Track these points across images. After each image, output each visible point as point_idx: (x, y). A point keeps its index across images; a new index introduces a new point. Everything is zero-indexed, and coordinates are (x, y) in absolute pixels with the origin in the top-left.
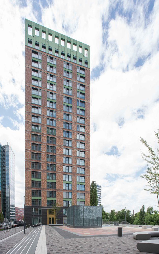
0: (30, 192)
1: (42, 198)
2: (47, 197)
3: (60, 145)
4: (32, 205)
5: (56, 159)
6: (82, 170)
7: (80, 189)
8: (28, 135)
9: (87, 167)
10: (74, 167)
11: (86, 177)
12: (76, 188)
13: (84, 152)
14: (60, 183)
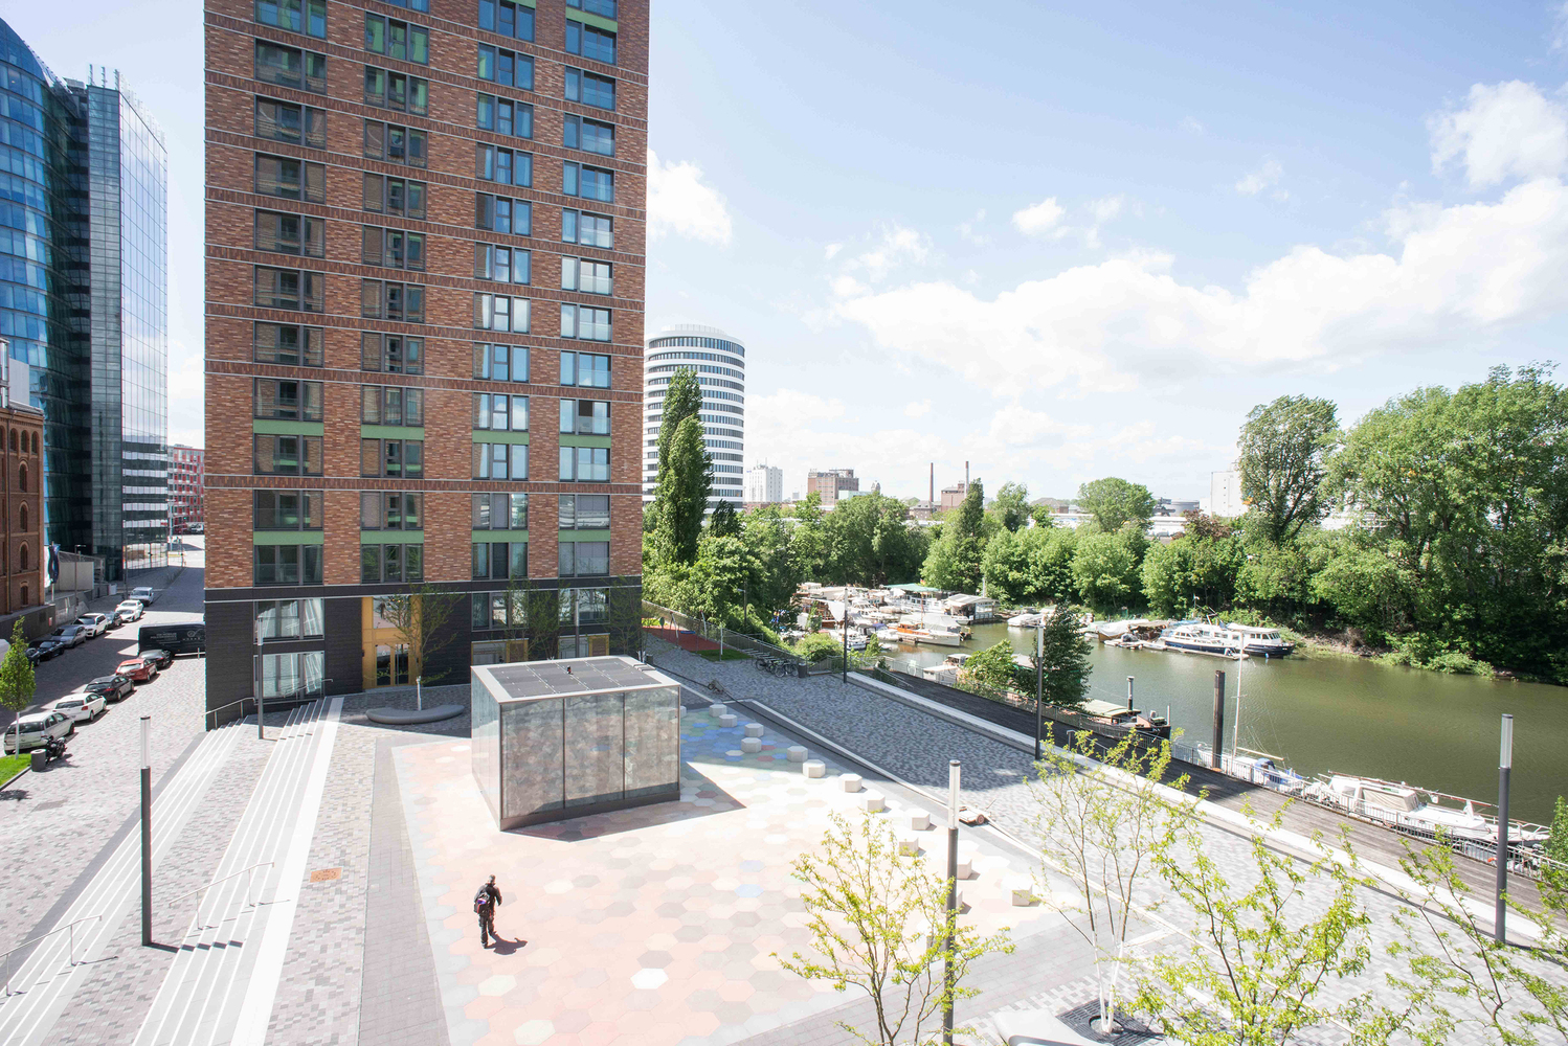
0: (244, 503)
1: (326, 537)
2: (364, 529)
3: (452, 224)
4: (256, 584)
5: (428, 306)
6: (593, 368)
7: (584, 474)
8: (227, 160)
9: (628, 351)
10: (545, 348)
11: (621, 405)
12: (558, 470)
13: (610, 264)
14: (451, 445)
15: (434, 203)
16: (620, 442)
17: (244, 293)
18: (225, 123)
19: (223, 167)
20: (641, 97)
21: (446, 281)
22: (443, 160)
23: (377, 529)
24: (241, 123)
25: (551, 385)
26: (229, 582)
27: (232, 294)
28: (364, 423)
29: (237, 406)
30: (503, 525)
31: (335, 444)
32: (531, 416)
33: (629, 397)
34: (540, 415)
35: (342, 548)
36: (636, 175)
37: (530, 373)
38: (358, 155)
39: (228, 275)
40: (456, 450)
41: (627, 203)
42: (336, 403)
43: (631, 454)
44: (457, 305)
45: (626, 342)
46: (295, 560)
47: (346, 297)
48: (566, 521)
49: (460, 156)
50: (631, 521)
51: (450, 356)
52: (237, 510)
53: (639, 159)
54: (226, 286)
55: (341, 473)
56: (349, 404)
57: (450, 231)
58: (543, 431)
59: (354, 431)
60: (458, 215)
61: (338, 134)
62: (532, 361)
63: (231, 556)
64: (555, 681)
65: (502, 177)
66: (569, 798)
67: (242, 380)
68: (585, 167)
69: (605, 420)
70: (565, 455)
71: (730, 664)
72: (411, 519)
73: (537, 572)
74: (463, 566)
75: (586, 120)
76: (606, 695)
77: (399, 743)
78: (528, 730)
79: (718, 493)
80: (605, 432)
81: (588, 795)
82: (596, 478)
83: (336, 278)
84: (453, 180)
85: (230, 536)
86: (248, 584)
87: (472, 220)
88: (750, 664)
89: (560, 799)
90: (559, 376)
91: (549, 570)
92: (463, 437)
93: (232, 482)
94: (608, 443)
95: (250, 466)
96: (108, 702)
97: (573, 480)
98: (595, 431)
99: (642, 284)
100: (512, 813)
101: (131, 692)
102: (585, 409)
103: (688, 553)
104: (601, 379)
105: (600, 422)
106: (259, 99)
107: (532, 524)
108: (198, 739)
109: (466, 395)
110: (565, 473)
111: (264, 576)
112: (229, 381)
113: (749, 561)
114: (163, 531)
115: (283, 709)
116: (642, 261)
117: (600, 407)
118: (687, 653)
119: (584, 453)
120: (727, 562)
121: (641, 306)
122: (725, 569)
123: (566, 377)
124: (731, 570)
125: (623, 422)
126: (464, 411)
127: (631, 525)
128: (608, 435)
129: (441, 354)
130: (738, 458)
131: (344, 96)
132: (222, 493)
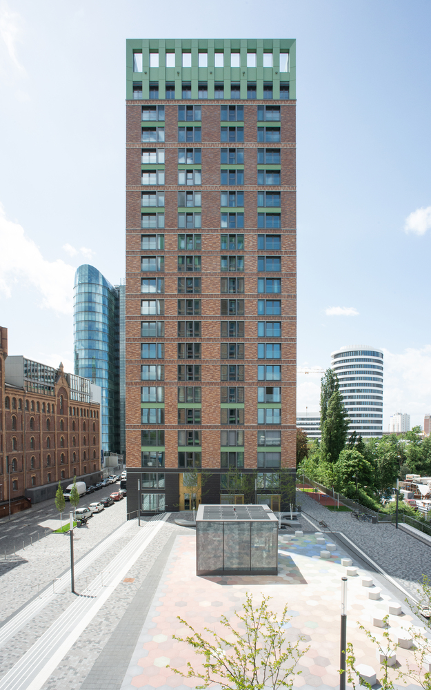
0: (138, 435)
1: (166, 449)
2: (179, 446)
3: (211, 314)
4: (142, 466)
5: (202, 351)
6: (273, 372)
7: (269, 420)
8: (132, 305)
9: (288, 362)
10: (251, 364)
11: (286, 388)
12: (257, 419)
14: (212, 410)
15: (204, 307)
16: (285, 405)
17: (138, 354)
18: (131, 291)
19: (131, 308)
20: (293, 240)
21: (209, 339)
22: (207, 288)
23: (183, 446)
24: (136, 289)
25: (254, 381)
26: (133, 465)
27: (134, 355)
28: (179, 402)
29: (135, 398)
30: (234, 444)
31: (169, 411)
32: (245, 395)
33: (290, 384)
34: (249, 395)
35: (171, 453)
36: (291, 277)
38: (176, 293)
39: (133, 348)
40: (214, 412)
41: (287, 292)
42: (169, 395)
43: (290, 410)
44: (214, 349)
45: (288, 358)
47: (172, 351)
49: (214, 285)
50: (290, 442)
51: (211, 372)
52: (136, 438)
53: (293, 270)
54: (132, 352)
55: (171, 423)
56: (173, 395)
57: (211, 318)
58: (251, 402)
59: (175, 406)
60: (214, 311)
61: (169, 286)
62: (245, 371)
63: (134, 455)
67: (138, 388)
68: (267, 279)
69: (279, 396)
70: (261, 413)
71: (341, 514)
72: (197, 441)
73: (248, 465)
74: (217, 462)
75: (267, 257)
82: (275, 422)
83: (168, 344)
84: (212, 296)
85: (134, 448)
86: (140, 467)
87: (219, 312)
90: (257, 377)
91: (253, 465)
92: (217, 406)
93: (134, 427)
94: (279, 406)
95: (140, 421)
96: (105, 506)
97: (264, 424)
98: (275, 401)
99: (295, 329)
101: (113, 504)
102: (269, 391)
104: (276, 377)
105: (276, 397)
106: (143, 279)
107: (246, 444)
108: (124, 523)
109: (218, 388)
110: (261, 421)
111: (145, 464)
115: (150, 515)
116: (295, 318)
117: (276, 390)
118: (321, 506)
119: (269, 412)
121: (295, 340)
123: (261, 378)
124: (353, 466)
125: (287, 396)
126: (217, 395)
128: (280, 402)
129: (208, 371)
131: (171, 270)
132: (131, 432)
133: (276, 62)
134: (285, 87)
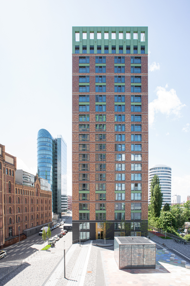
0: (78, 205)
1: (90, 211)
2: (96, 210)
4: (79, 220)
5: (107, 167)
6: (138, 176)
7: (136, 198)
8: (75, 146)
9: (145, 172)
10: (128, 173)
11: (144, 184)
12: (131, 198)
13: (141, 154)
14: (111, 194)
15: (107, 147)
16: (143, 192)
17: (78, 169)
18: (75, 140)
19: (74, 148)
20: (147, 117)
21: (110, 162)
22: (109, 139)
23: (98, 210)
24: (77, 139)
25: (129, 181)
26: (75, 219)
27: (76, 169)
28: (96, 190)
29: (77, 189)
30: (120, 209)
31: (91, 195)
32: (125, 187)
33: (145, 182)
34: (127, 187)
35: (93, 213)
36: (146, 134)
37: (125, 179)
38: (94, 141)
39: (75, 166)
41: (144, 141)
42: (91, 187)
44: (112, 166)
45: (145, 170)
46: (85, 216)
47: (93, 167)
48: (132, 208)
49: (112, 137)
51: (111, 177)
52: (77, 207)
53: (147, 131)
54: (75, 168)
55: (92, 200)
56: (93, 187)
57: (110, 152)
58: (128, 190)
59: (94, 192)
60: (112, 149)
61: (92, 138)
62: (126, 176)
63: (76, 215)
64: (130, 241)
65: (119, 140)
66: (132, 265)
67: (77, 184)
68: (135, 135)
70: (132, 195)
71: (167, 240)
72: (104, 208)
73: (127, 219)
74: (113, 217)
75: (135, 125)
76: (140, 245)
77: (101, 250)
78: (125, 250)
79: (165, 201)
80: (140, 190)
81: (136, 265)
82: (138, 199)
83: (91, 164)
84: (111, 142)
85: (76, 211)
86: (78, 220)
87: (114, 149)
88: (172, 240)
89: (130, 265)
90: (131, 179)
91: (129, 218)
92: (113, 192)
93: (76, 202)
94: (141, 192)
95: (78, 199)
96: (60, 238)
97: (134, 200)
98: (138, 190)
99: (148, 157)
100: (121, 266)
101: (63, 236)
102: (136, 185)
103: (158, 215)
104: (140, 179)
105: (139, 187)
106: (80, 135)
107: (126, 209)
108: (71, 245)
109: (113, 184)
110: (132, 199)
111: (81, 218)
112: (75, 184)
113: (172, 217)
114: (66, 210)
115: (84, 242)
116: (148, 152)
117: (139, 185)
118: (158, 237)
119: (136, 194)
120: (167, 217)
121: (147, 162)
122: (166, 219)
124: (168, 219)
125: (144, 187)
126: (113, 187)
127: (146, 209)
128: (141, 190)
129: (109, 176)
130: (170, 194)
131: (92, 131)
132: (74, 204)
133: (139, 37)
134: (143, 48)
